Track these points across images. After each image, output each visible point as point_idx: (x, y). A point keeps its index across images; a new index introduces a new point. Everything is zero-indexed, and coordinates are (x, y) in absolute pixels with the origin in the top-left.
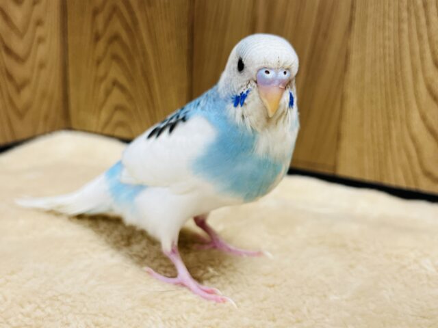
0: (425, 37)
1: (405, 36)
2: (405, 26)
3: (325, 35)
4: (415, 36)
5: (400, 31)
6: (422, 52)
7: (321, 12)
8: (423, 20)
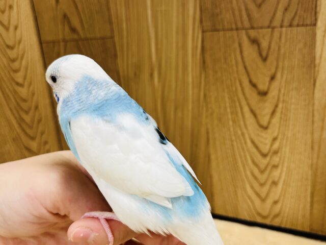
0: (245, 149)
1: (236, 148)
2: (235, 143)
3: (197, 145)
4: (241, 149)
5: (232, 145)
6: (245, 156)
7: (192, 135)
8: (243, 141)
